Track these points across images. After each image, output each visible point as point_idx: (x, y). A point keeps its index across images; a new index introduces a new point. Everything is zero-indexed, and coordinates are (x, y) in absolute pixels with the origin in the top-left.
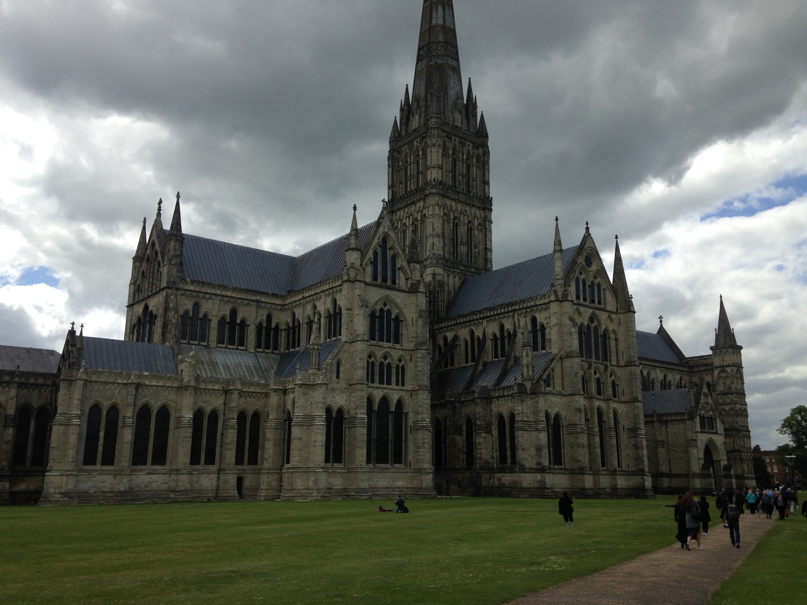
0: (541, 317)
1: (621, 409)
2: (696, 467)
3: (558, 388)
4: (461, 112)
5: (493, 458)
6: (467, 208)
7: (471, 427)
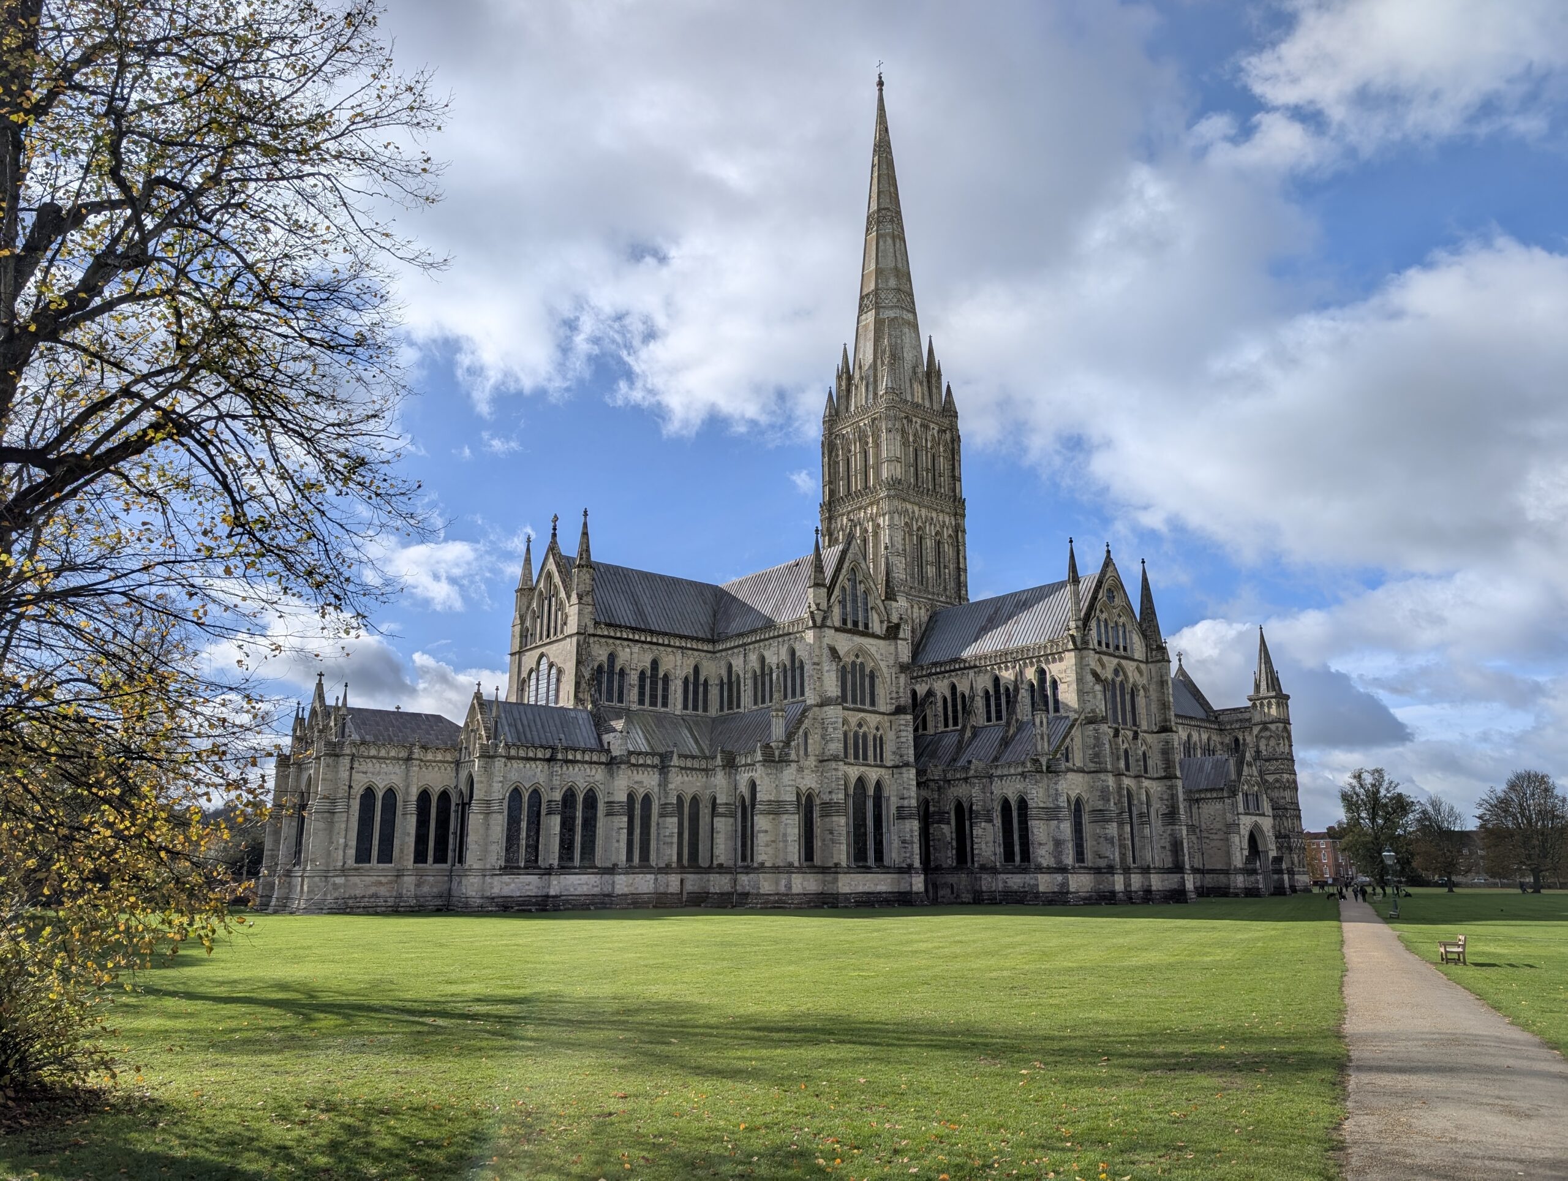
0: (1051, 671)
1: (1155, 787)
2: (1238, 859)
3: (1079, 764)
4: (921, 383)
5: (995, 854)
6: (934, 515)
7: (963, 814)
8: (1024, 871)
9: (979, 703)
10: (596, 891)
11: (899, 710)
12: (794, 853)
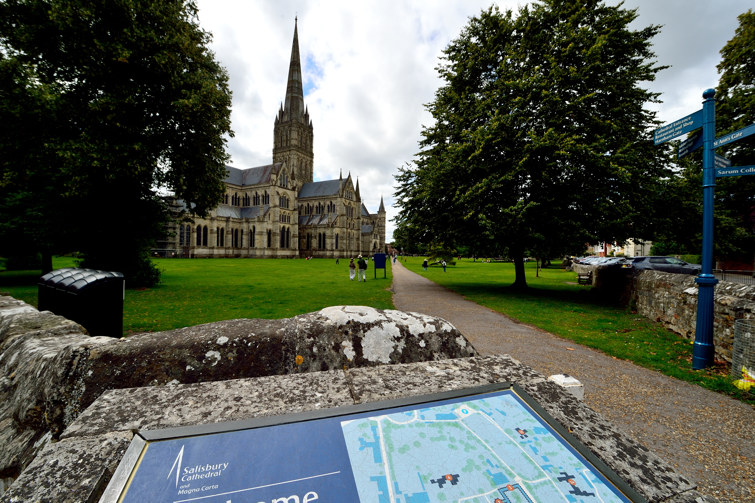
0: (334, 202)
4: (303, 118)
5: (317, 246)
6: (305, 157)
7: (309, 237)
8: (323, 250)
9: (315, 209)
10: (208, 253)
11: (294, 210)
12: (265, 245)
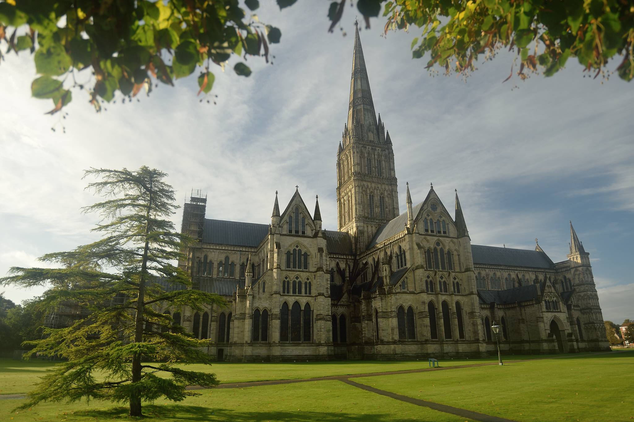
1: (462, 300)
2: (545, 335)
3: (411, 289)
4: (373, 133)
5: (373, 336)
11: (322, 271)
12: (247, 337)
